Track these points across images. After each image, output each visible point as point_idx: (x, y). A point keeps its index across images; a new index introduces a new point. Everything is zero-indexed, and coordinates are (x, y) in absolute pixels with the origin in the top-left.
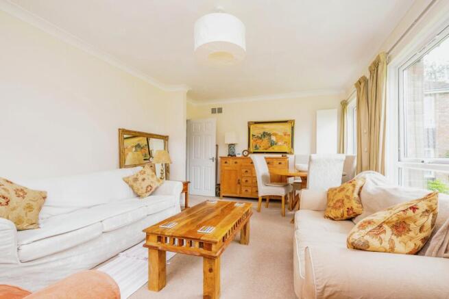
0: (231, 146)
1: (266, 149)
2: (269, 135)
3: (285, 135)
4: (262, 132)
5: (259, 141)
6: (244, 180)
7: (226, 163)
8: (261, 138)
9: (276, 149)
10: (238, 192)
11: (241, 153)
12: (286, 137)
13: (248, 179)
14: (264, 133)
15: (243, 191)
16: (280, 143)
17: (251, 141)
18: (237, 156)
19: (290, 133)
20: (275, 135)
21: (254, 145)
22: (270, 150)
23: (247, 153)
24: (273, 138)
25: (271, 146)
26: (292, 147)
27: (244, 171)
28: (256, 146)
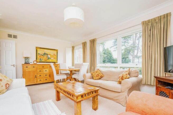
0: (26, 58)
1: (46, 61)
2: (47, 54)
3: (54, 55)
4: (44, 52)
5: (42, 57)
6: (38, 75)
7: (27, 67)
8: (43, 55)
9: (50, 61)
10: (35, 82)
11: (32, 62)
12: (55, 56)
13: (41, 75)
14: (45, 53)
15: (39, 80)
16: (52, 58)
17: (38, 56)
18: (30, 64)
19: (56, 54)
20: (50, 54)
21: (39, 59)
22: (48, 61)
23: (36, 62)
24: (49, 56)
25: (48, 59)
26: (57, 60)
27: (38, 71)
28: (40, 59)
